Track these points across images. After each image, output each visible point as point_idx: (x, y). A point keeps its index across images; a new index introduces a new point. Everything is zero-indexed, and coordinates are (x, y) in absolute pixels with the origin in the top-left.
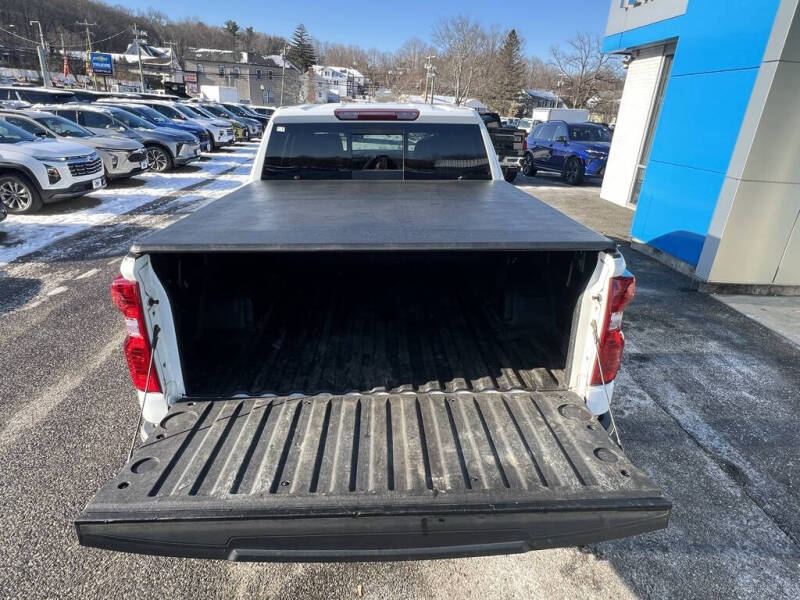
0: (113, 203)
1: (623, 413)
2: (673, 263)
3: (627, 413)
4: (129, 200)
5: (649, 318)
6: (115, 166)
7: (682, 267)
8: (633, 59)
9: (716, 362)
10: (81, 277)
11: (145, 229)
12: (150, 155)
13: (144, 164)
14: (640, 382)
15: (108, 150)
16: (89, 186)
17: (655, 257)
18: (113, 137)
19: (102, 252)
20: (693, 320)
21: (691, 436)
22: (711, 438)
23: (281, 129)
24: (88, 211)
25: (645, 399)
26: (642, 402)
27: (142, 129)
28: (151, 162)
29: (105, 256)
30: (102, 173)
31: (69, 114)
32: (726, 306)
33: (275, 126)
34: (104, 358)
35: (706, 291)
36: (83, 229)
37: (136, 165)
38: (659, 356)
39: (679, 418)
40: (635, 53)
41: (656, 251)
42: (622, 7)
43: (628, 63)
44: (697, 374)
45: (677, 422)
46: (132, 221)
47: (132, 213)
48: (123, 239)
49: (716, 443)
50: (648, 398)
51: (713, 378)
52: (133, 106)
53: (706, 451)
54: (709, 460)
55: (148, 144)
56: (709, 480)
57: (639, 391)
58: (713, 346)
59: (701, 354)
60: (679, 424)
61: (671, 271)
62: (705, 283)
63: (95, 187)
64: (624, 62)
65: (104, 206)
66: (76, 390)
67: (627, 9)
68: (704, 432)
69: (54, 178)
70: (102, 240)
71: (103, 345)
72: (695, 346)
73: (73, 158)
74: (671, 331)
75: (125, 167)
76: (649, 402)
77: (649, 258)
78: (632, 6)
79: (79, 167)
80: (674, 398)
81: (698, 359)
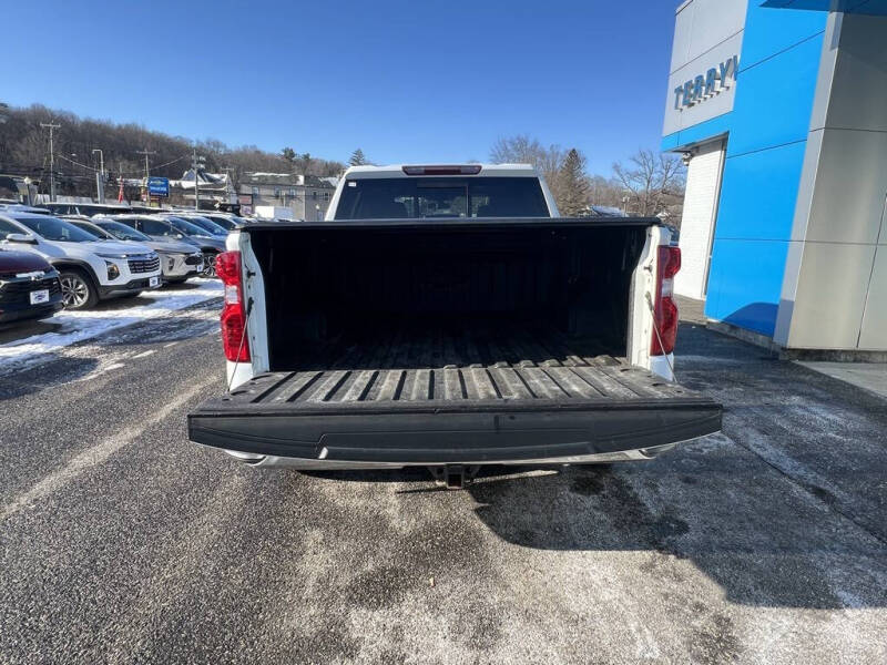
0: (167, 301)
1: (702, 451)
2: (751, 337)
3: (705, 451)
4: (183, 299)
5: (728, 380)
6: (171, 268)
7: (761, 340)
8: (692, 156)
9: (800, 412)
10: (139, 356)
11: (201, 321)
12: (206, 262)
13: (200, 268)
15: (166, 252)
16: (145, 284)
17: (732, 334)
18: (170, 242)
19: (158, 338)
20: (774, 381)
21: (774, 467)
22: (797, 469)
23: (353, 184)
24: (142, 307)
26: (722, 443)
27: (199, 236)
28: (205, 268)
29: (161, 341)
30: (158, 273)
31: (130, 222)
32: (807, 369)
33: (347, 181)
34: (164, 416)
35: (787, 358)
36: (137, 321)
37: (192, 268)
38: (739, 408)
39: (761, 453)
40: (693, 150)
41: (733, 327)
42: (676, 107)
43: (688, 160)
44: (778, 421)
45: (760, 458)
46: (187, 315)
47: (186, 309)
48: (179, 329)
49: (801, 472)
50: (727, 438)
51: (797, 423)
52: (191, 218)
53: (790, 478)
54: (794, 485)
55: (205, 250)
56: (794, 499)
58: (796, 399)
59: (784, 406)
60: (762, 459)
61: (749, 344)
62: (784, 349)
63: (151, 285)
64: (685, 160)
65: (158, 303)
66: (137, 438)
67: (682, 111)
68: (788, 464)
69: (113, 274)
70: (157, 330)
71: (161, 405)
72: (778, 400)
73: (133, 256)
74: (751, 389)
75: (181, 269)
76: (729, 441)
77: (725, 336)
78: (687, 108)
79: (138, 264)
80: (755, 440)
81: (780, 410)
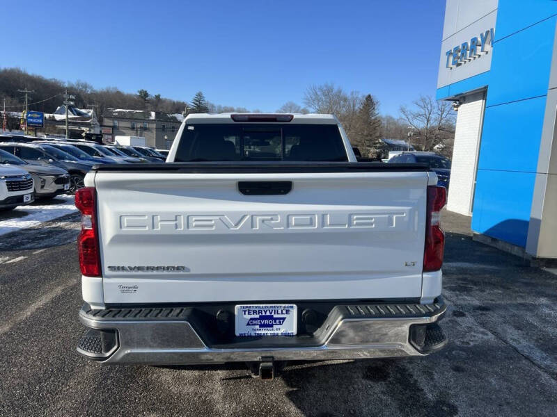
0: (37, 214)
1: (468, 343)
2: (508, 248)
3: (472, 344)
4: (51, 212)
5: (485, 283)
6: (42, 187)
7: (516, 251)
8: (461, 104)
9: (547, 311)
10: (11, 261)
11: (66, 231)
12: (72, 181)
13: (67, 186)
14: (483, 324)
15: (39, 174)
16: (20, 200)
17: (492, 245)
18: (43, 166)
19: (29, 246)
20: (527, 284)
21: (527, 358)
22: (545, 359)
23: (191, 128)
24: (17, 219)
25: (487, 335)
26: (485, 337)
27: (67, 161)
28: (71, 187)
29: (30, 249)
30: (31, 191)
31: (10, 149)
32: (553, 275)
33: (187, 126)
34: (29, 313)
35: (537, 266)
36: (11, 231)
37: (60, 187)
38: (498, 307)
39: (517, 346)
40: (461, 99)
41: (494, 240)
42: (447, 66)
43: (457, 106)
44: (530, 318)
45: (515, 349)
46: (54, 226)
47: (54, 221)
48: (46, 238)
49: (548, 362)
50: (490, 333)
51: (544, 320)
52: (61, 145)
53: (539, 367)
54: (542, 373)
55: (71, 172)
56: (542, 385)
57: (482, 330)
58: (543, 300)
59: (534, 306)
60: (517, 351)
61: (506, 254)
62: (534, 258)
63: (25, 201)
64: (455, 106)
65: (31, 216)
66: (6, 334)
67: (451, 68)
68: (537, 355)
70: (28, 238)
71: (28, 304)
72: (530, 300)
73: (11, 177)
74: (508, 291)
75: (51, 188)
76: (490, 336)
77: (487, 246)
78: (455, 66)
79: (14, 184)
80: (512, 335)
81: (532, 308)
